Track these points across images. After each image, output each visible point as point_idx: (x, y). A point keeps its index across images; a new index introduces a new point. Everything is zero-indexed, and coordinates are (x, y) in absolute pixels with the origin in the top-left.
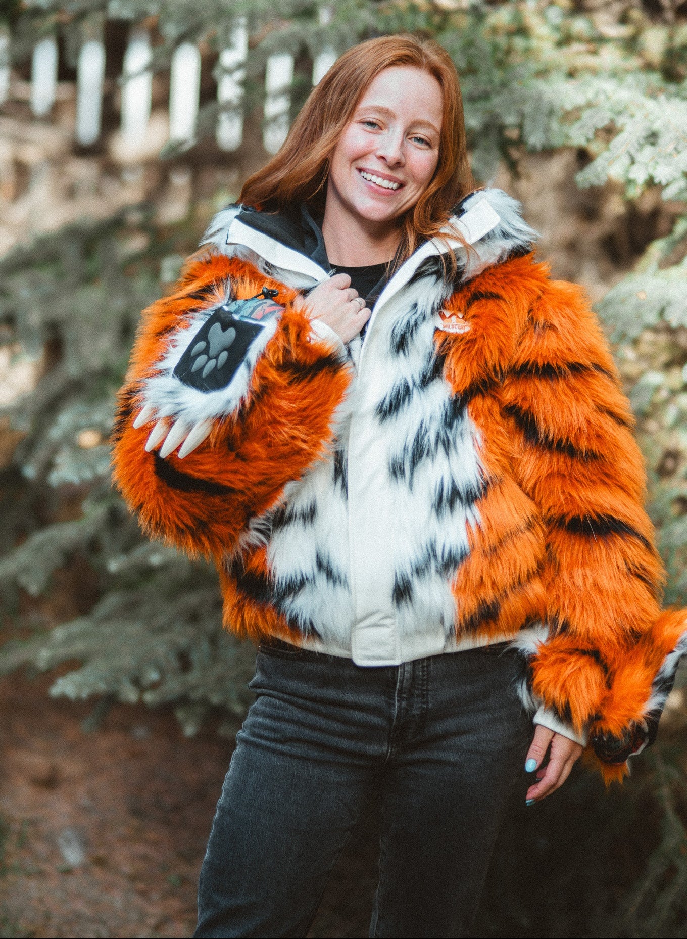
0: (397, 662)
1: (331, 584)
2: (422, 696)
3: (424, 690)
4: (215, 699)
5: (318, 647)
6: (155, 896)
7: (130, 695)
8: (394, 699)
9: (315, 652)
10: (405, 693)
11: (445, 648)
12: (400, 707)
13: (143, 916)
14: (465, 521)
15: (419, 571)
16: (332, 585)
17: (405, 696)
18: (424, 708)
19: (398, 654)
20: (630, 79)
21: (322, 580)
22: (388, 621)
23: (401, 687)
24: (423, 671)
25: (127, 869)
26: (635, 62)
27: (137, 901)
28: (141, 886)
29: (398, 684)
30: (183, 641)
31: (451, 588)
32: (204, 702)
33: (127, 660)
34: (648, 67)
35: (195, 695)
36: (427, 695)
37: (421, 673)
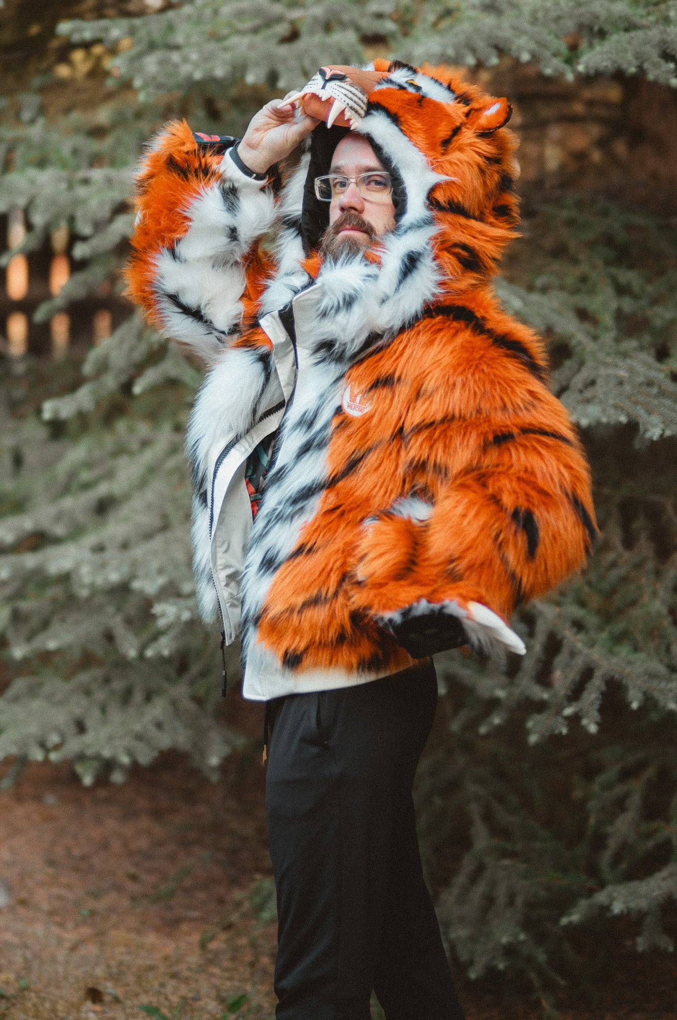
6: (70, 925)
7: (38, 755)
13: (60, 941)
25: (46, 906)
27: (55, 930)
28: (57, 919)
30: (78, 711)
32: (98, 757)
35: (90, 752)
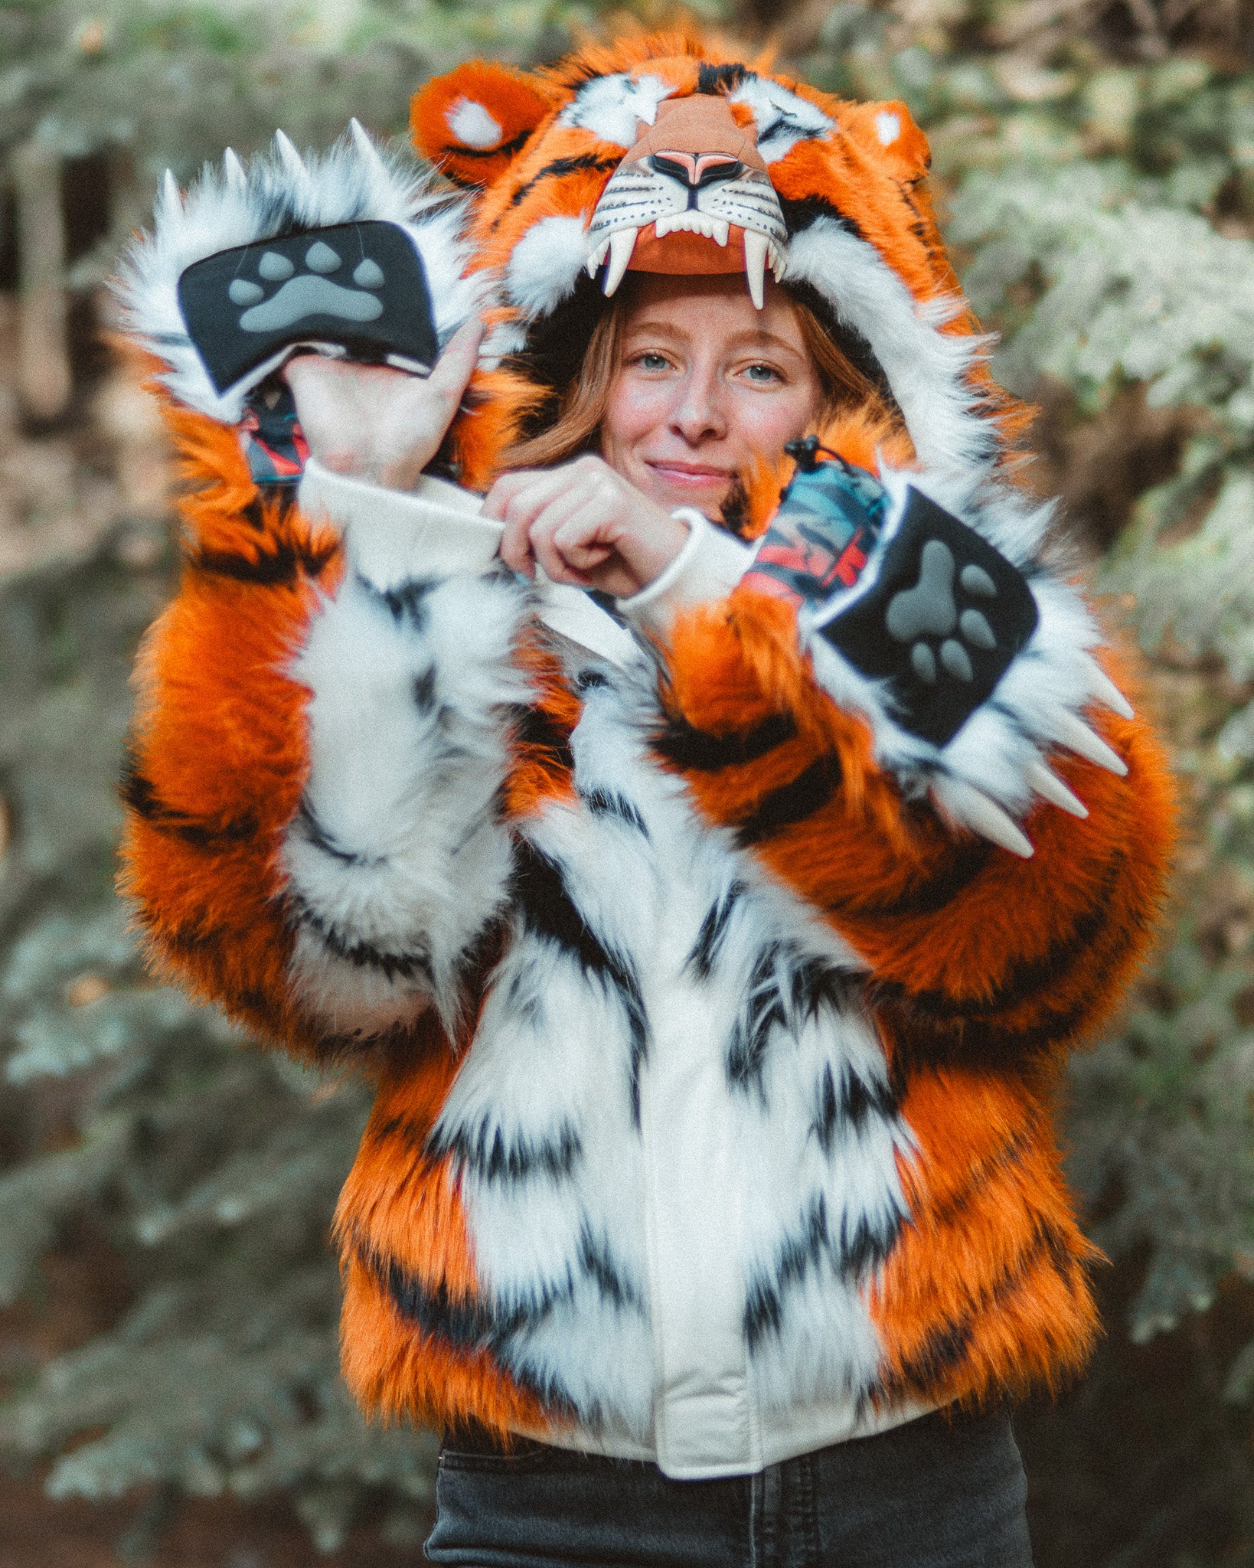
0: (753, 1467)
1: (609, 1306)
2: (806, 1527)
3: (807, 1516)
4: (373, 1471)
5: (584, 1442)
8: (748, 1541)
9: (582, 1453)
10: (770, 1524)
11: (854, 1428)
12: (761, 1555)
14: (891, 1153)
15: (793, 1265)
16: (613, 1308)
17: (769, 1530)
18: (810, 1554)
19: (755, 1449)
20: (1066, 179)
21: (588, 1293)
22: (730, 1383)
23: (761, 1512)
24: (804, 1474)
26: (1073, 145)
29: (753, 1506)
31: (868, 1308)
33: (196, 1413)
34: (1103, 154)
36: (815, 1522)
37: (799, 1480)
